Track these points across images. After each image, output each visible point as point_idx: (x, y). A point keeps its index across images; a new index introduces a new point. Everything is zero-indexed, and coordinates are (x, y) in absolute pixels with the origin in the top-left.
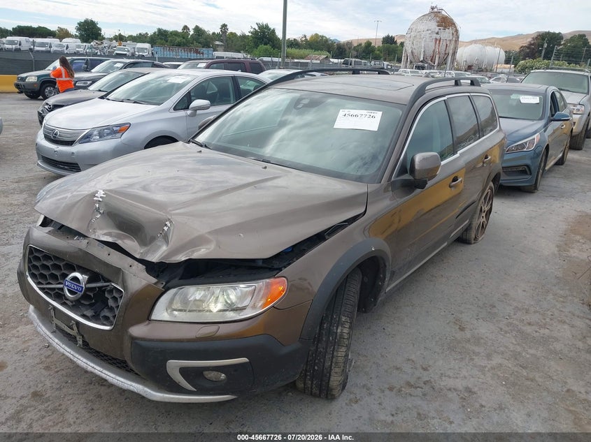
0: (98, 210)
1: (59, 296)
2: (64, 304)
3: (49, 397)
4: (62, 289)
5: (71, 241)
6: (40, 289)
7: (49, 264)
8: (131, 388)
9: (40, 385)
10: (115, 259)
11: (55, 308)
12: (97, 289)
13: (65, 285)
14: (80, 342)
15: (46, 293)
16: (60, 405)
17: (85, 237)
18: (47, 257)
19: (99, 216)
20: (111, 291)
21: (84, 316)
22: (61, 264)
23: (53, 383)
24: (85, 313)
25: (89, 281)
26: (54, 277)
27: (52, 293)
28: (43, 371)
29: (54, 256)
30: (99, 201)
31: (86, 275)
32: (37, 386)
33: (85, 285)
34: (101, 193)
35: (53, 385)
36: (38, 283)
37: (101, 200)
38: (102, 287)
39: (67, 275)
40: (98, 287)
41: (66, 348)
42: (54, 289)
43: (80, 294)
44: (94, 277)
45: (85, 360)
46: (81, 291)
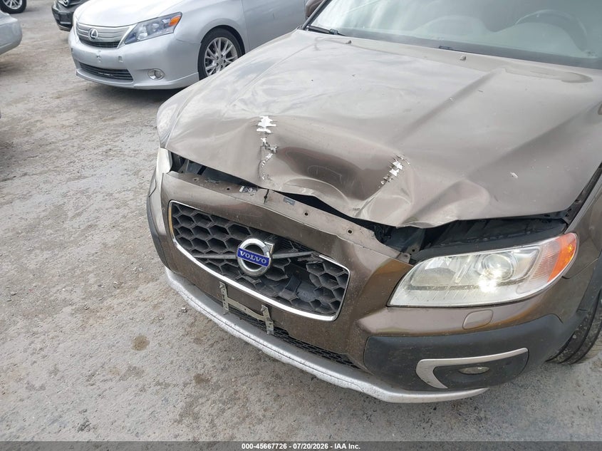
0: (267, 147)
1: (230, 268)
2: (241, 281)
3: (217, 381)
4: (235, 261)
5: (235, 195)
6: (199, 259)
7: (208, 226)
8: (354, 387)
9: (200, 366)
10: (318, 220)
11: (227, 285)
12: (290, 261)
13: (239, 255)
14: (270, 328)
15: (209, 265)
16: (236, 392)
17: (255, 187)
18: (201, 217)
19: (270, 156)
20: (319, 266)
21: (278, 299)
22: (226, 226)
23: (213, 361)
24: (280, 294)
25: (276, 250)
26: (219, 244)
27: (220, 265)
28: (195, 346)
29: (213, 216)
30: (266, 133)
31: (268, 241)
32: (196, 368)
33: (271, 255)
34: (266, 122)
35: (215, 364)
36: (194, 252)
37: (269, 131)
38: (297, 258)
39: (240, 242)
40: (290, 258)
41: (242, 330)
42: (222, 260)
43: (264, 269)
44: (281, 244)
45: (274, 348)
46: (266, 264)
